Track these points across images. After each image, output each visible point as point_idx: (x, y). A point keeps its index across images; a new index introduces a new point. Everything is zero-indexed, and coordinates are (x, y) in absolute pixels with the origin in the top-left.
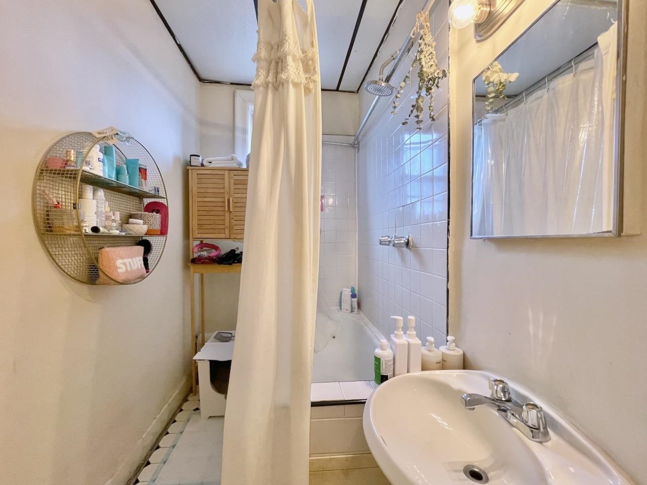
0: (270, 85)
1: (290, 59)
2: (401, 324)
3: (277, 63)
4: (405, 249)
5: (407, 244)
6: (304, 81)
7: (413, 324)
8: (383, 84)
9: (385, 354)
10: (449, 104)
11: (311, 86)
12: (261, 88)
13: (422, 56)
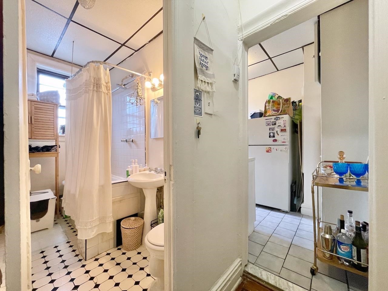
0: (95, 91)
1: (102, 85)
2: (134, 161)
3: (97, 85)
4: (131, 143)
5: (132, 141)
6: (107, 92)
7: (137, 161)
8: (123, 87)
9: (130, 169)
10: (145, 102)
11: (109, 94)
12: (92, 91)
13: (138, 90)
